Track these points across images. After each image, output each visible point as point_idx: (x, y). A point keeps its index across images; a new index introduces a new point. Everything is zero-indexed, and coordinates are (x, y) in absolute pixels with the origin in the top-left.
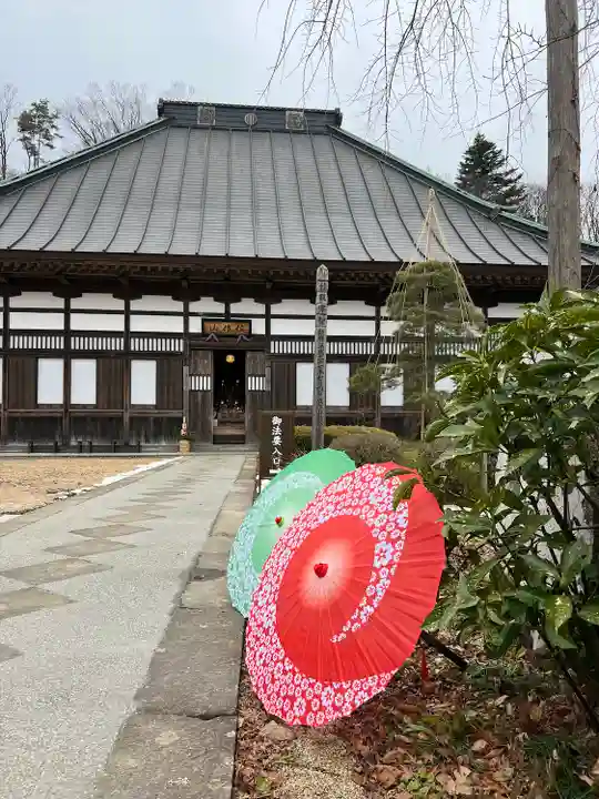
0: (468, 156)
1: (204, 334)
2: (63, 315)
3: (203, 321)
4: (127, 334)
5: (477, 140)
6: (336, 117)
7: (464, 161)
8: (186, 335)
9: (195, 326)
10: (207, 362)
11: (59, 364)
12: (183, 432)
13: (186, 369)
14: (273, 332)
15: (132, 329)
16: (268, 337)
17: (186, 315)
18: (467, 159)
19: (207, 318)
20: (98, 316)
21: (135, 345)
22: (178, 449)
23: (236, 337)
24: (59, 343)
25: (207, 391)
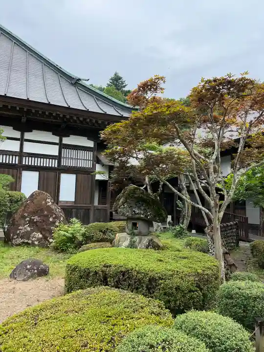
0: (111, 81)
7: (109, 83)
18: (111, 82)
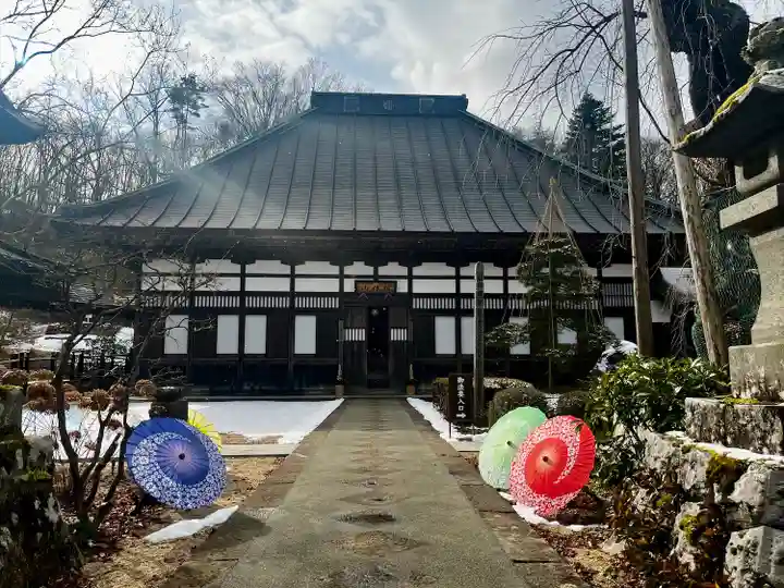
1: (356, 293)
2: (239, 279)
3: (356, 282)
4: (292, 294)
5: (585, 99)
6: (462, 101)
8: (341, 294)
9: (349, 286)
10: (362, 318)
11: (234, 320)
12: (339, 378)
13: (341, 323)
14: (415, 291)
15: (296, 290)
16: (410, 295)
17: (342, 277)
19: (359, 279)
20: (268, 279)
21: (300, 303)
22: (334, 393)
23: (384, 295)
24: (235, 302)
25: (362, 341)
